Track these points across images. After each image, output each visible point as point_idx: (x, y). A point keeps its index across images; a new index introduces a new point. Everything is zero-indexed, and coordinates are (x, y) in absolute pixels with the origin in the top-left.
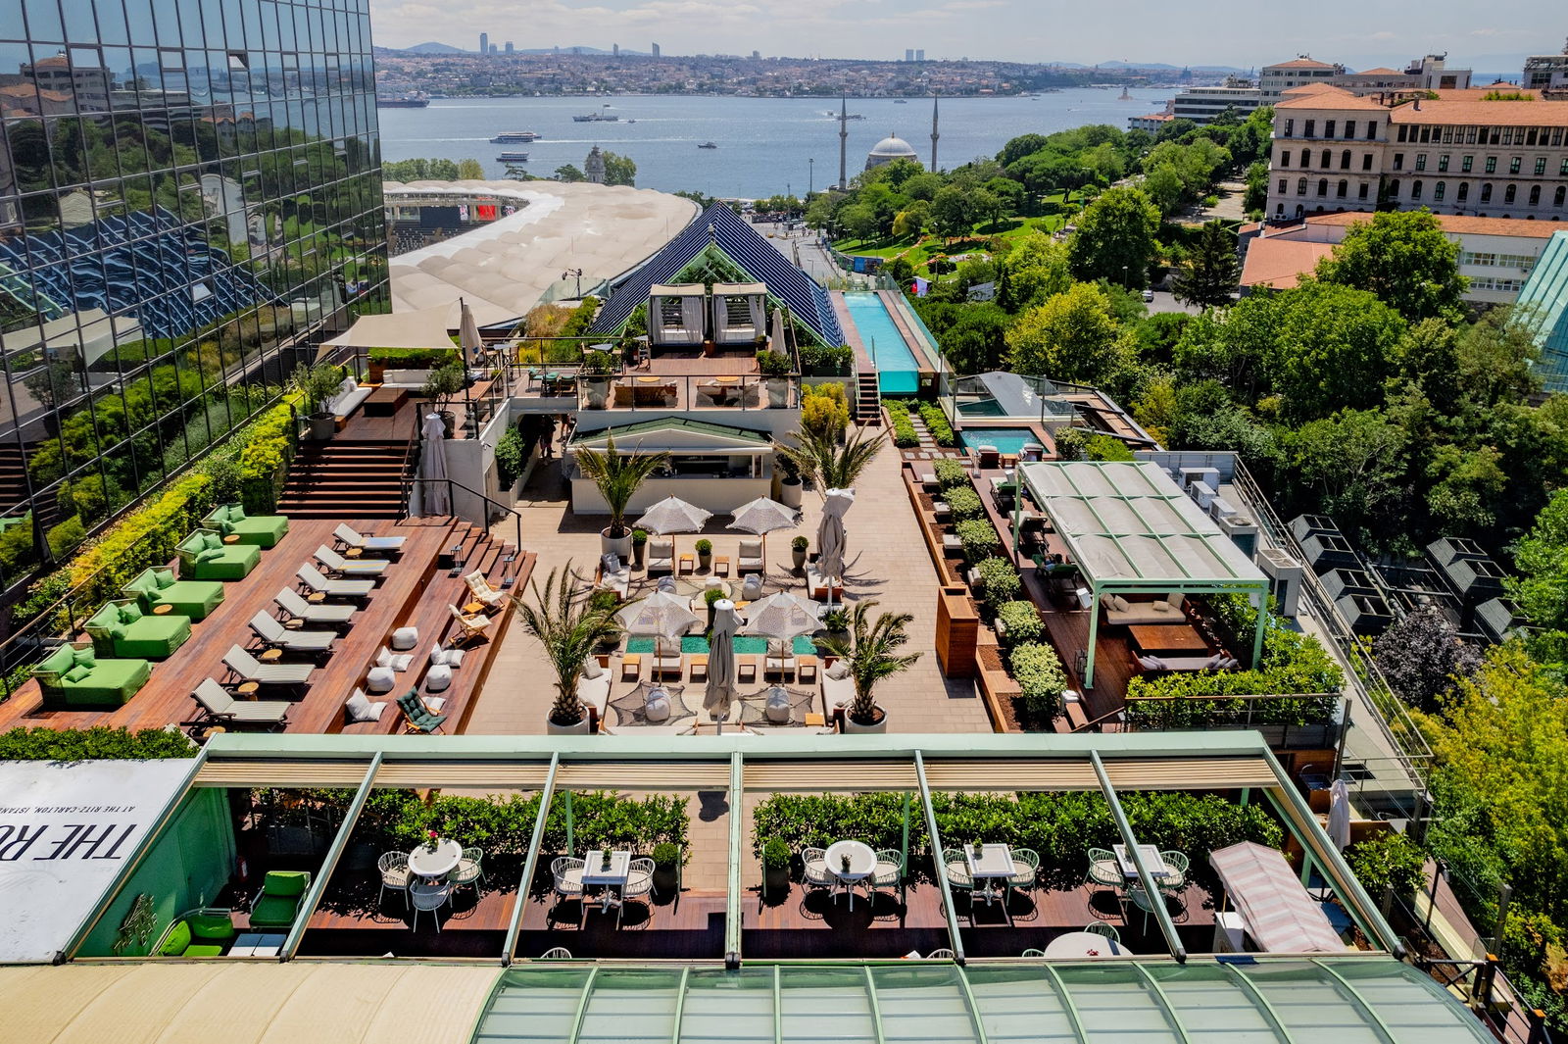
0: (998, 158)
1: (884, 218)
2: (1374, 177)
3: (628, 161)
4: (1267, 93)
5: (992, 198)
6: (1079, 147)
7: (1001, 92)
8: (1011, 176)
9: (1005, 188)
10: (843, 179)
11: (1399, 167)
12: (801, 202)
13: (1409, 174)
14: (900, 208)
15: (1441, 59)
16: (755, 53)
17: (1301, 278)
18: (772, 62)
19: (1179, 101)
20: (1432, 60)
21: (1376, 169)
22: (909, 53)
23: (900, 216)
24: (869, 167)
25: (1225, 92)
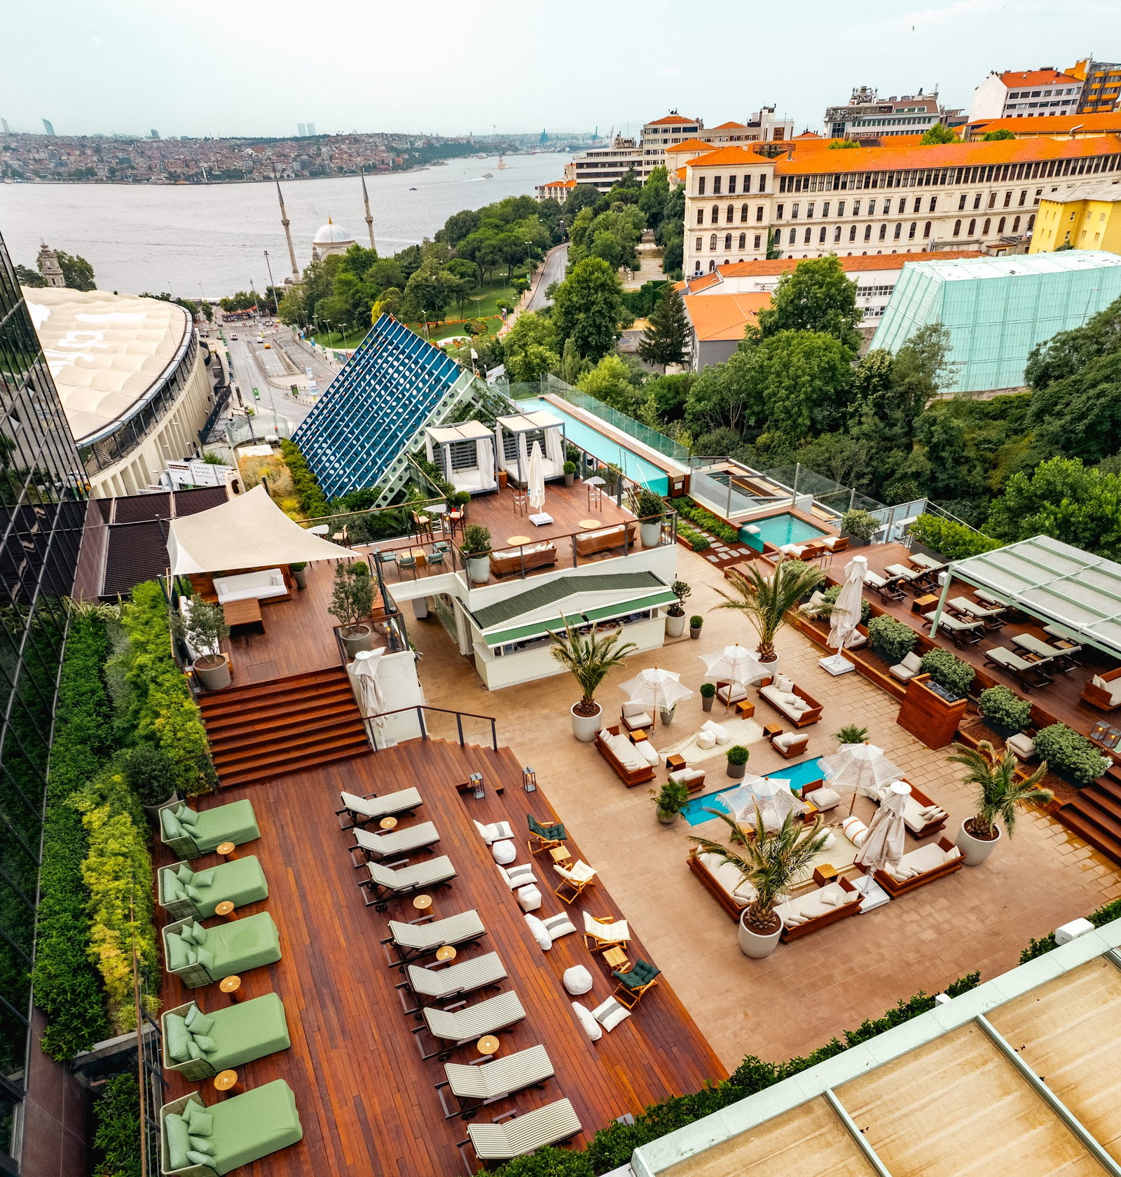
0: (438, 237)
1: (361, 309)
2: (764, 228)
3: (82, 261)
4: (648, 152)
5: (456, 279)
6: (507, 222)
7: (397, 168)
8: (462, 255)
9: (463, 269)
10: (295, 271)
11: (780, 216)
12: (263, 297)
13: (788, 225)
14: (373, 297)
15: (771, 111)
16: (154, 132)
17: (749, 328)
18: (173, 143)
19: (580, 166)
20: (765, 112)
21: (766, 221)
22: (300, 127)
23: (376, 306)
24: (316, 256)
25: (615, 154)
